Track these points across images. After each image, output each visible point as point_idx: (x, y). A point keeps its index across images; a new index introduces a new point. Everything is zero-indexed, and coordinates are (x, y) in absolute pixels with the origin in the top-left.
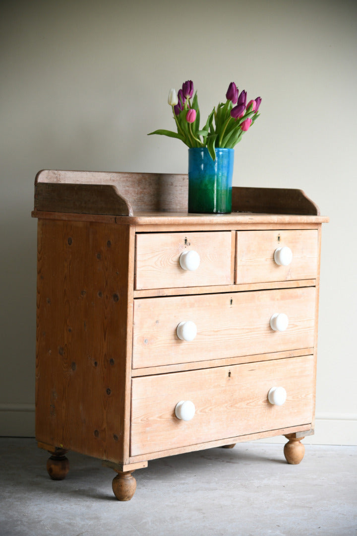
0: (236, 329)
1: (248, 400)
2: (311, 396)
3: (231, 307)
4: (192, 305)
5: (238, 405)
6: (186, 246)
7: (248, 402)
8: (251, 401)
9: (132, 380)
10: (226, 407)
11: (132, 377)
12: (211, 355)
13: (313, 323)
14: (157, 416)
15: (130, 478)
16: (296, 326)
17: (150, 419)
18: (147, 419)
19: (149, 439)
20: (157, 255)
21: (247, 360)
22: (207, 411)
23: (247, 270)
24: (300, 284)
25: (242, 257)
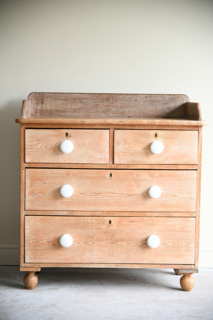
0: (116, 193)
1: (128, 241)
2: (193, 245)
3: (111, 179)
4: (74, 175)
5: (118, 243)
6: (67, 137)
7: (129, 242)
8: (131, 242)
9: (25, 217)
10: (107, 243)
11: (25, 215)
12: (93, 208)
13: (195, 196)
14: (46, 241)
15: (32, 276)
16: (176, 196)
17: (40, 242)
18: (37, 242)
19: (39, 254)
20: (41, 142)
21: (127, 214)
22: (90, 243)
23: (124, 155)
24: (180, 167)
25: (119, 147)
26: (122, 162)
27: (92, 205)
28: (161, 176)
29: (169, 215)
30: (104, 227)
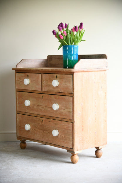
1: (48, 131)
3: (42, 99)
4: (31, 96)
6: (28, 77)
17: (21, 127)
19: (21, 132)
21: (48, 117)
22: (36, 130)
23: (46, 87)
24: (67, 94)
25: (44, 82)
26: (45, 90)
27: (36, 111)
28: (59, 99)
29: (62, 120)
30: (40, 123)
